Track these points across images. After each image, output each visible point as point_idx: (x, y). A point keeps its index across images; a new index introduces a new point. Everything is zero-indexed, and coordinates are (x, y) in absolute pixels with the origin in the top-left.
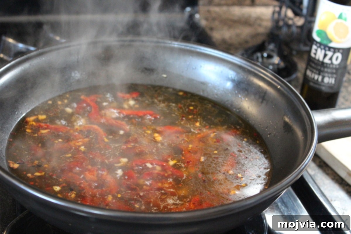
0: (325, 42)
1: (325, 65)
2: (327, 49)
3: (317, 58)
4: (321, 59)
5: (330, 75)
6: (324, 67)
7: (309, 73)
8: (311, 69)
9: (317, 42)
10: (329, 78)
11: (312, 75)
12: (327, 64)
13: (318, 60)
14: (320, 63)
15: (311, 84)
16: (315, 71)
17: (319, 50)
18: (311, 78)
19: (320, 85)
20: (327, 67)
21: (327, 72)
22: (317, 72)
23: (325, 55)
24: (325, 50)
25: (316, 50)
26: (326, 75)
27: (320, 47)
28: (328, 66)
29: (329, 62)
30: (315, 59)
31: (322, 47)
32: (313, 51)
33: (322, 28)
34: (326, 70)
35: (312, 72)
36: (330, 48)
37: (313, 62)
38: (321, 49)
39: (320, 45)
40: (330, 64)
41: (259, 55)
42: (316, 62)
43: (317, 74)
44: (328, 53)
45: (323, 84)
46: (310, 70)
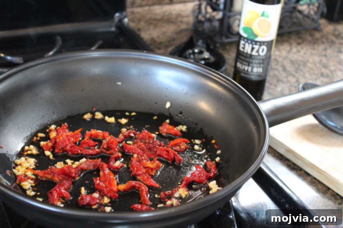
0: (251, 37)
1: (253, 57)
2: (254, 43)
3: (245, 51)
4: (249, 52)
5: (258, 66)
6: (253, 59)
7: (239, 65)
8: (241, 61)
9: (244, 38)
10: (257, 67)
11: (242, 66)
12: (255, 56)
13: (247, 53)
14: (249, 56)
15: (242, 74)
16: (244, 63)
17: (247, 44)
18: (241, 69)
19: (250, 75)
20: (254, 59)
21: (256, 63)
22: (247, 64)
23: (253, 49)
24: (253, 45)
25: (244, 45)
26: (255, 65)
27: (247, 42)
28: (256, 57)
29: (256, 54)
30: (243, 52)
31: (249, 42)
32: (241, 46)
33: (248, 26)
34: (254, 61)
35: (242, 64)
36: (256, 42)
37: (243, 56)
38: (249, 44)
39: (247, 40)
40: (257, 56)
41: (190, 51)
42: (245, 55)
43: (247, 65)
44: (254, 46)
45: (252, 73)
46: (240, 63)
